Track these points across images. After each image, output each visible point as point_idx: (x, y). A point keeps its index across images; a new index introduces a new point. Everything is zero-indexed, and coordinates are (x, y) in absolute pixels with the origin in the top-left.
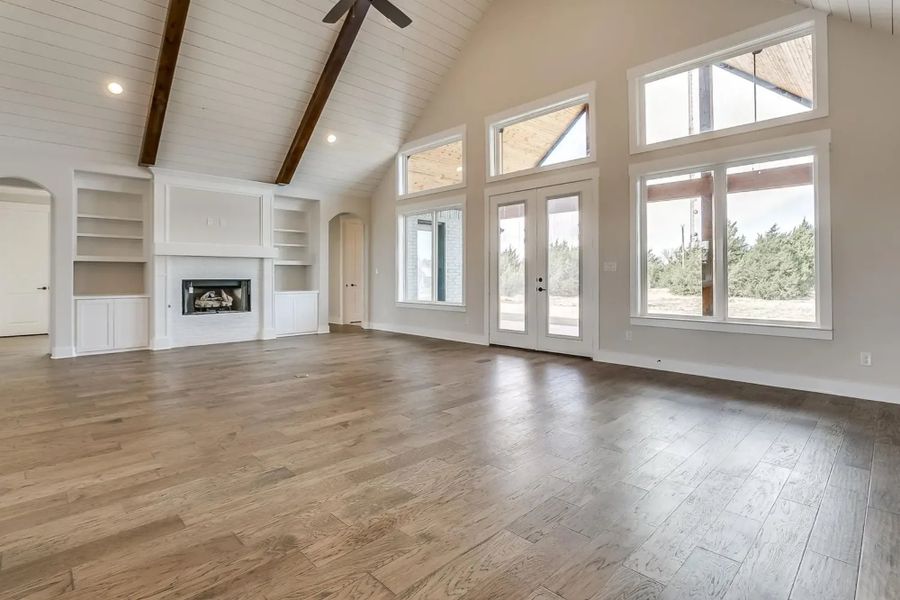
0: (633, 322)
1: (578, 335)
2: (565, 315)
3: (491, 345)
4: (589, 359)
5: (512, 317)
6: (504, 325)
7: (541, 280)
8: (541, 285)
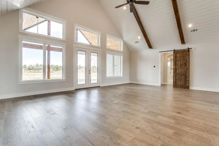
0: (107, 78)
1: (97, 82)
2: (94, 78)
3: (76, 89)
4: (99, 86)
5: (82, 80)
6: (79, 83)
7: (89, 71)
8: (89, 72)
